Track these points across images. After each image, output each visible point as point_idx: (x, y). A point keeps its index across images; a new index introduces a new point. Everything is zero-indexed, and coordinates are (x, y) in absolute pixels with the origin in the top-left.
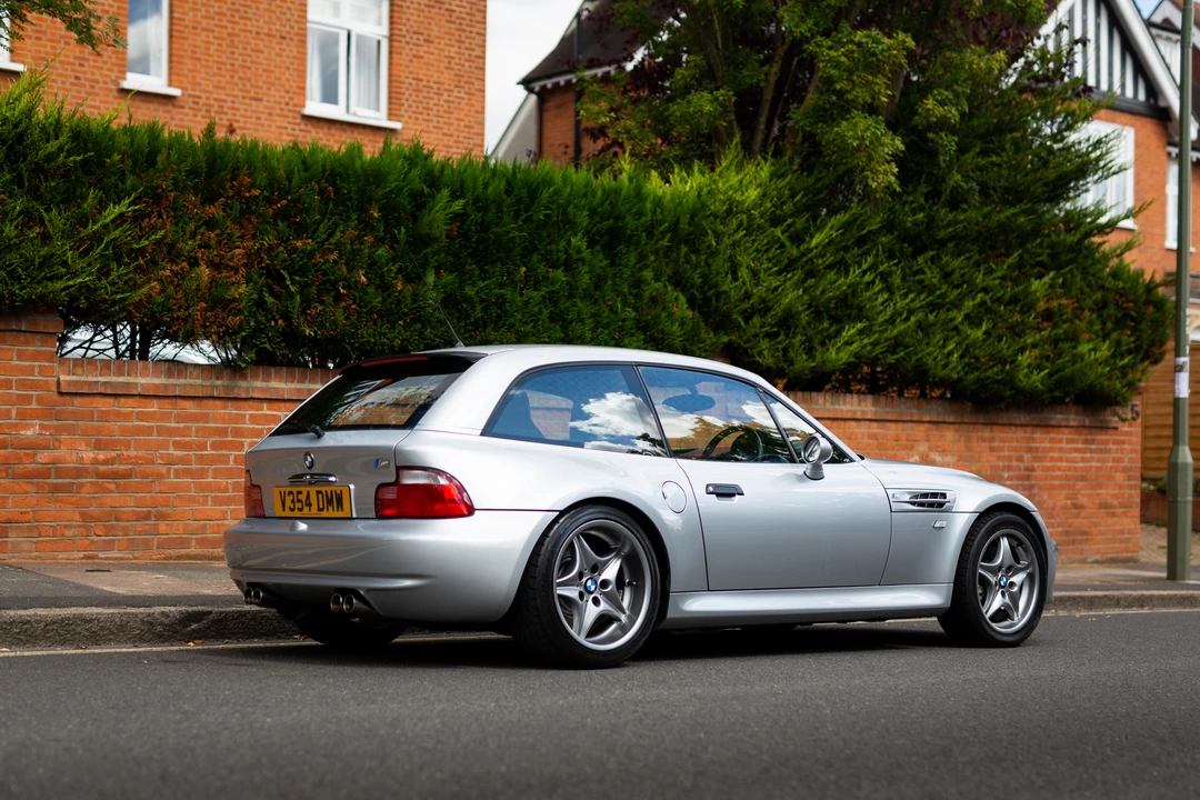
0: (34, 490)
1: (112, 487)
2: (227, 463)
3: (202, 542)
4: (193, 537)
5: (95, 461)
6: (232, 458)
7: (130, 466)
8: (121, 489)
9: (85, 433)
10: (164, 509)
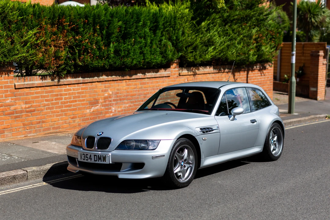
0: (10, 118)
1: (30, 115)
2: (59, 104)
3: (54, 128)
4: (51, 127)
5: (26, 108)
6: (60, 103)
7: (34, 108)
8: (32, 115)
9: (23, 99)
10: (44, 120)
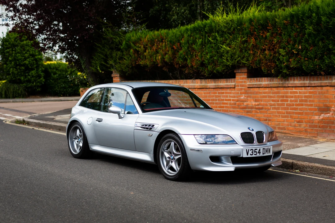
0: (244, 112)
1: (259, 112)
2: (284, 106)
3: (279, 128)
4: (277, 126)
5: (255, 105)
6: (285, 104)
7: (262, 106)
8: (261, 112)
9: (253, 97)
10: (270, 118)
